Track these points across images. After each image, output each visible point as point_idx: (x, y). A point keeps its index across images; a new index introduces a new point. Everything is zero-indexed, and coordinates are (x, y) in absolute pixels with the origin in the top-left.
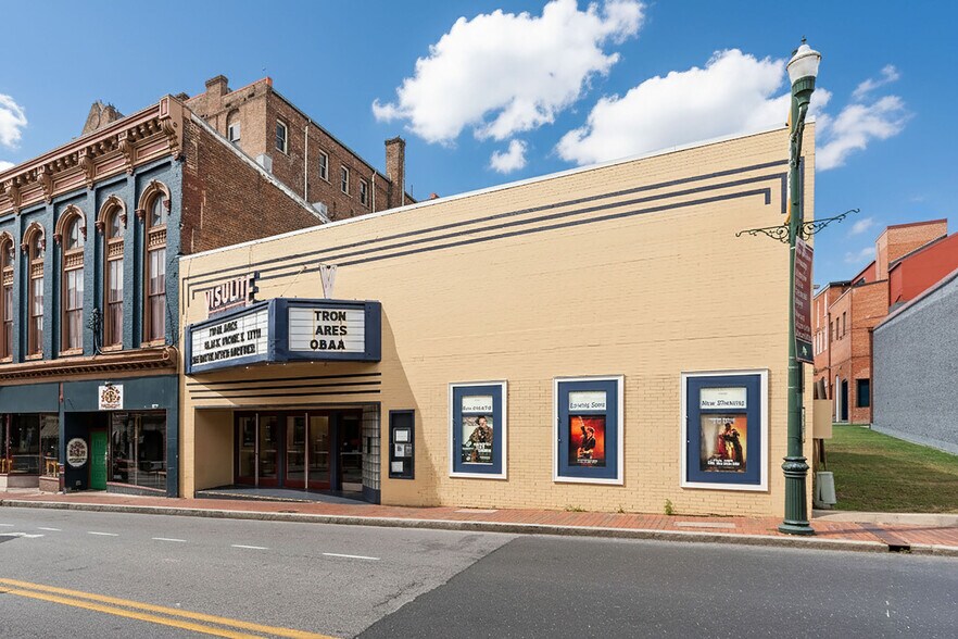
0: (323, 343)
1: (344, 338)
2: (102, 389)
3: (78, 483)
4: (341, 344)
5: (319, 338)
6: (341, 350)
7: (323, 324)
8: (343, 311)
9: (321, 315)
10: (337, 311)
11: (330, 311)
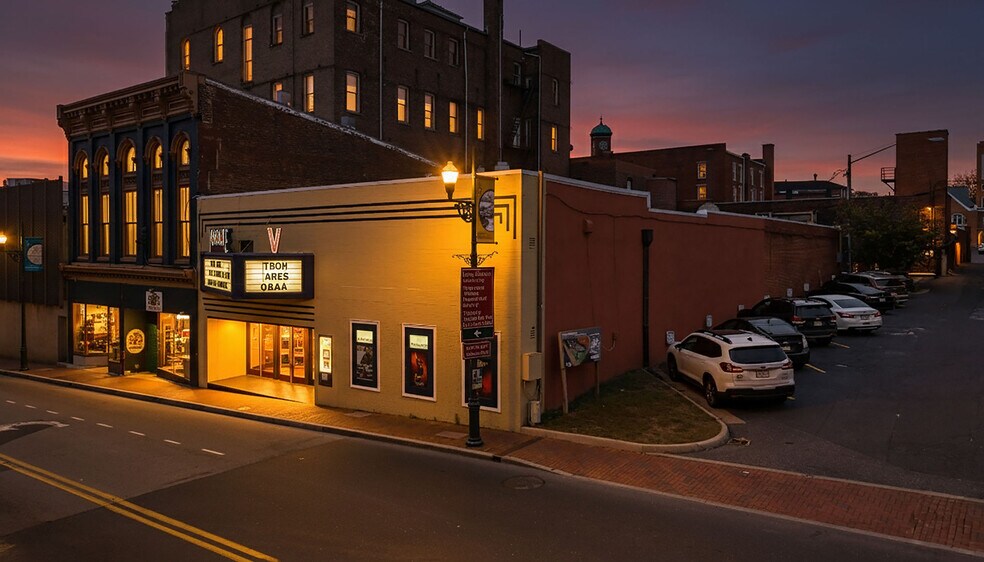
0: (270, 286)
1: (286, 282)
2: (148, 294)
3: (137, 366)
4: (284, 287)
5: (267, 282)
6: (284, 290)
7: (270, 272)
8: (285, 262)
9: (268, 265)
10: (281, 262)
11: (275, 262)
